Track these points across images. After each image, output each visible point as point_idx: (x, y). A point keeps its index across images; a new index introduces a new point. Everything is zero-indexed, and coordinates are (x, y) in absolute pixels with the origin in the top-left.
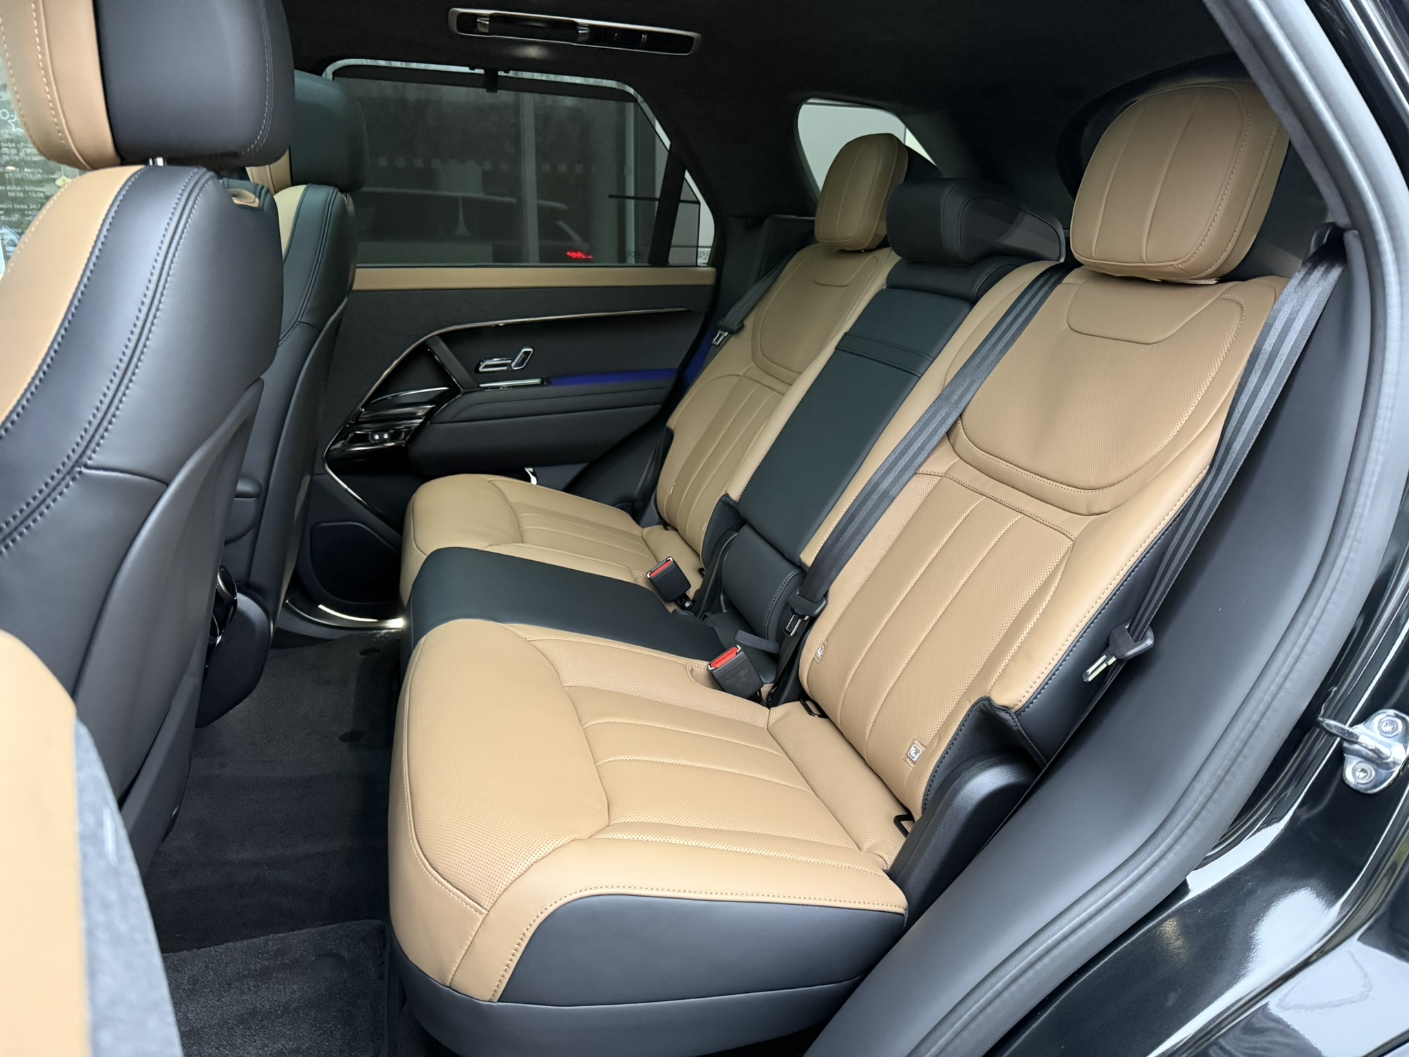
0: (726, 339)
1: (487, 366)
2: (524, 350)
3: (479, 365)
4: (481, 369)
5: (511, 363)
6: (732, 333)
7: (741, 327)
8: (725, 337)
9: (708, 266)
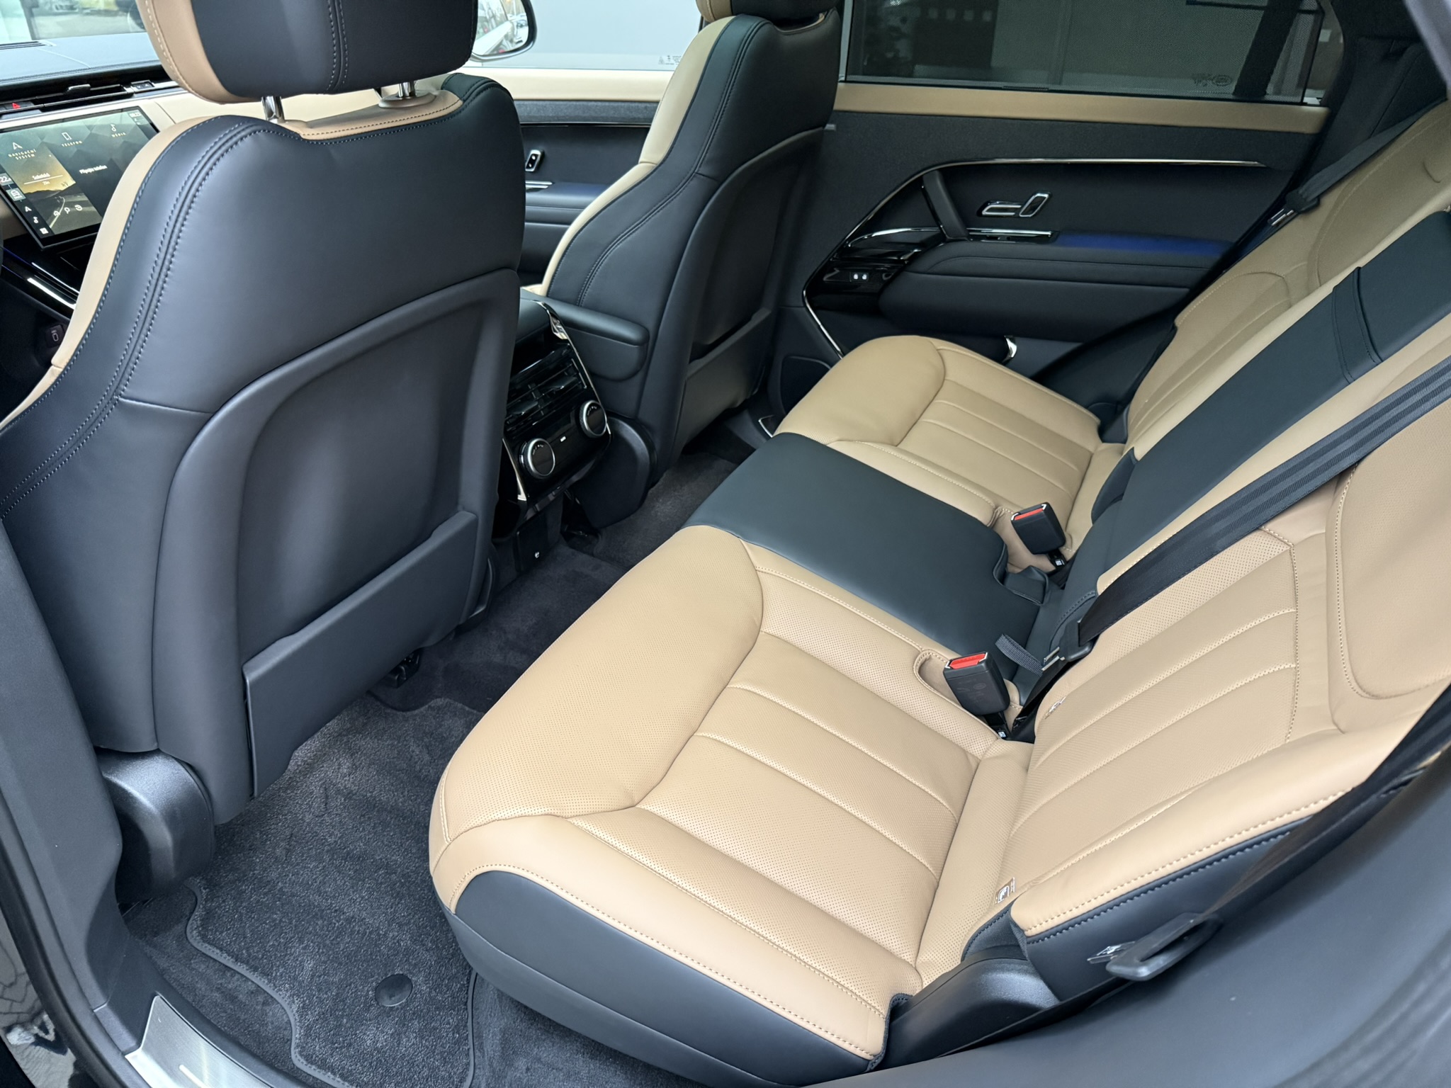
0: (1288, 219)
1: (991, 210)
2: (1039, 195)
3: (986, 205)
4: (985, 212)
5: (1020, 209)
6: (1298, 212)
7: (1317, 204)
8: (1287, 216)
9: (1320, 105)
